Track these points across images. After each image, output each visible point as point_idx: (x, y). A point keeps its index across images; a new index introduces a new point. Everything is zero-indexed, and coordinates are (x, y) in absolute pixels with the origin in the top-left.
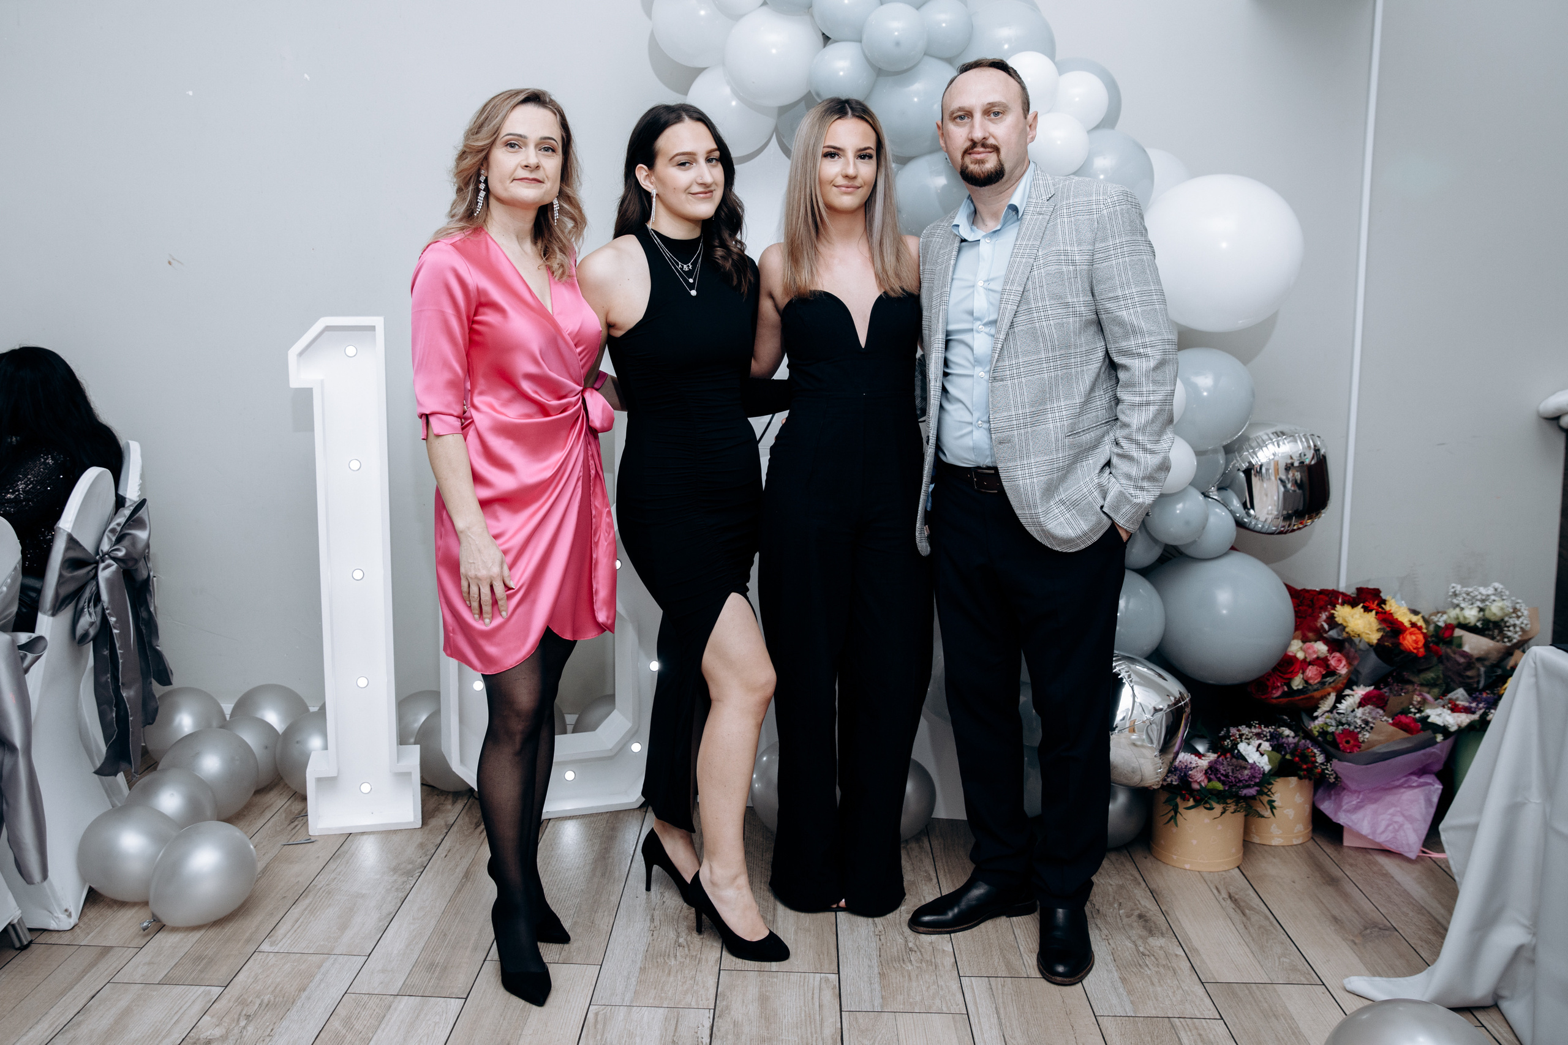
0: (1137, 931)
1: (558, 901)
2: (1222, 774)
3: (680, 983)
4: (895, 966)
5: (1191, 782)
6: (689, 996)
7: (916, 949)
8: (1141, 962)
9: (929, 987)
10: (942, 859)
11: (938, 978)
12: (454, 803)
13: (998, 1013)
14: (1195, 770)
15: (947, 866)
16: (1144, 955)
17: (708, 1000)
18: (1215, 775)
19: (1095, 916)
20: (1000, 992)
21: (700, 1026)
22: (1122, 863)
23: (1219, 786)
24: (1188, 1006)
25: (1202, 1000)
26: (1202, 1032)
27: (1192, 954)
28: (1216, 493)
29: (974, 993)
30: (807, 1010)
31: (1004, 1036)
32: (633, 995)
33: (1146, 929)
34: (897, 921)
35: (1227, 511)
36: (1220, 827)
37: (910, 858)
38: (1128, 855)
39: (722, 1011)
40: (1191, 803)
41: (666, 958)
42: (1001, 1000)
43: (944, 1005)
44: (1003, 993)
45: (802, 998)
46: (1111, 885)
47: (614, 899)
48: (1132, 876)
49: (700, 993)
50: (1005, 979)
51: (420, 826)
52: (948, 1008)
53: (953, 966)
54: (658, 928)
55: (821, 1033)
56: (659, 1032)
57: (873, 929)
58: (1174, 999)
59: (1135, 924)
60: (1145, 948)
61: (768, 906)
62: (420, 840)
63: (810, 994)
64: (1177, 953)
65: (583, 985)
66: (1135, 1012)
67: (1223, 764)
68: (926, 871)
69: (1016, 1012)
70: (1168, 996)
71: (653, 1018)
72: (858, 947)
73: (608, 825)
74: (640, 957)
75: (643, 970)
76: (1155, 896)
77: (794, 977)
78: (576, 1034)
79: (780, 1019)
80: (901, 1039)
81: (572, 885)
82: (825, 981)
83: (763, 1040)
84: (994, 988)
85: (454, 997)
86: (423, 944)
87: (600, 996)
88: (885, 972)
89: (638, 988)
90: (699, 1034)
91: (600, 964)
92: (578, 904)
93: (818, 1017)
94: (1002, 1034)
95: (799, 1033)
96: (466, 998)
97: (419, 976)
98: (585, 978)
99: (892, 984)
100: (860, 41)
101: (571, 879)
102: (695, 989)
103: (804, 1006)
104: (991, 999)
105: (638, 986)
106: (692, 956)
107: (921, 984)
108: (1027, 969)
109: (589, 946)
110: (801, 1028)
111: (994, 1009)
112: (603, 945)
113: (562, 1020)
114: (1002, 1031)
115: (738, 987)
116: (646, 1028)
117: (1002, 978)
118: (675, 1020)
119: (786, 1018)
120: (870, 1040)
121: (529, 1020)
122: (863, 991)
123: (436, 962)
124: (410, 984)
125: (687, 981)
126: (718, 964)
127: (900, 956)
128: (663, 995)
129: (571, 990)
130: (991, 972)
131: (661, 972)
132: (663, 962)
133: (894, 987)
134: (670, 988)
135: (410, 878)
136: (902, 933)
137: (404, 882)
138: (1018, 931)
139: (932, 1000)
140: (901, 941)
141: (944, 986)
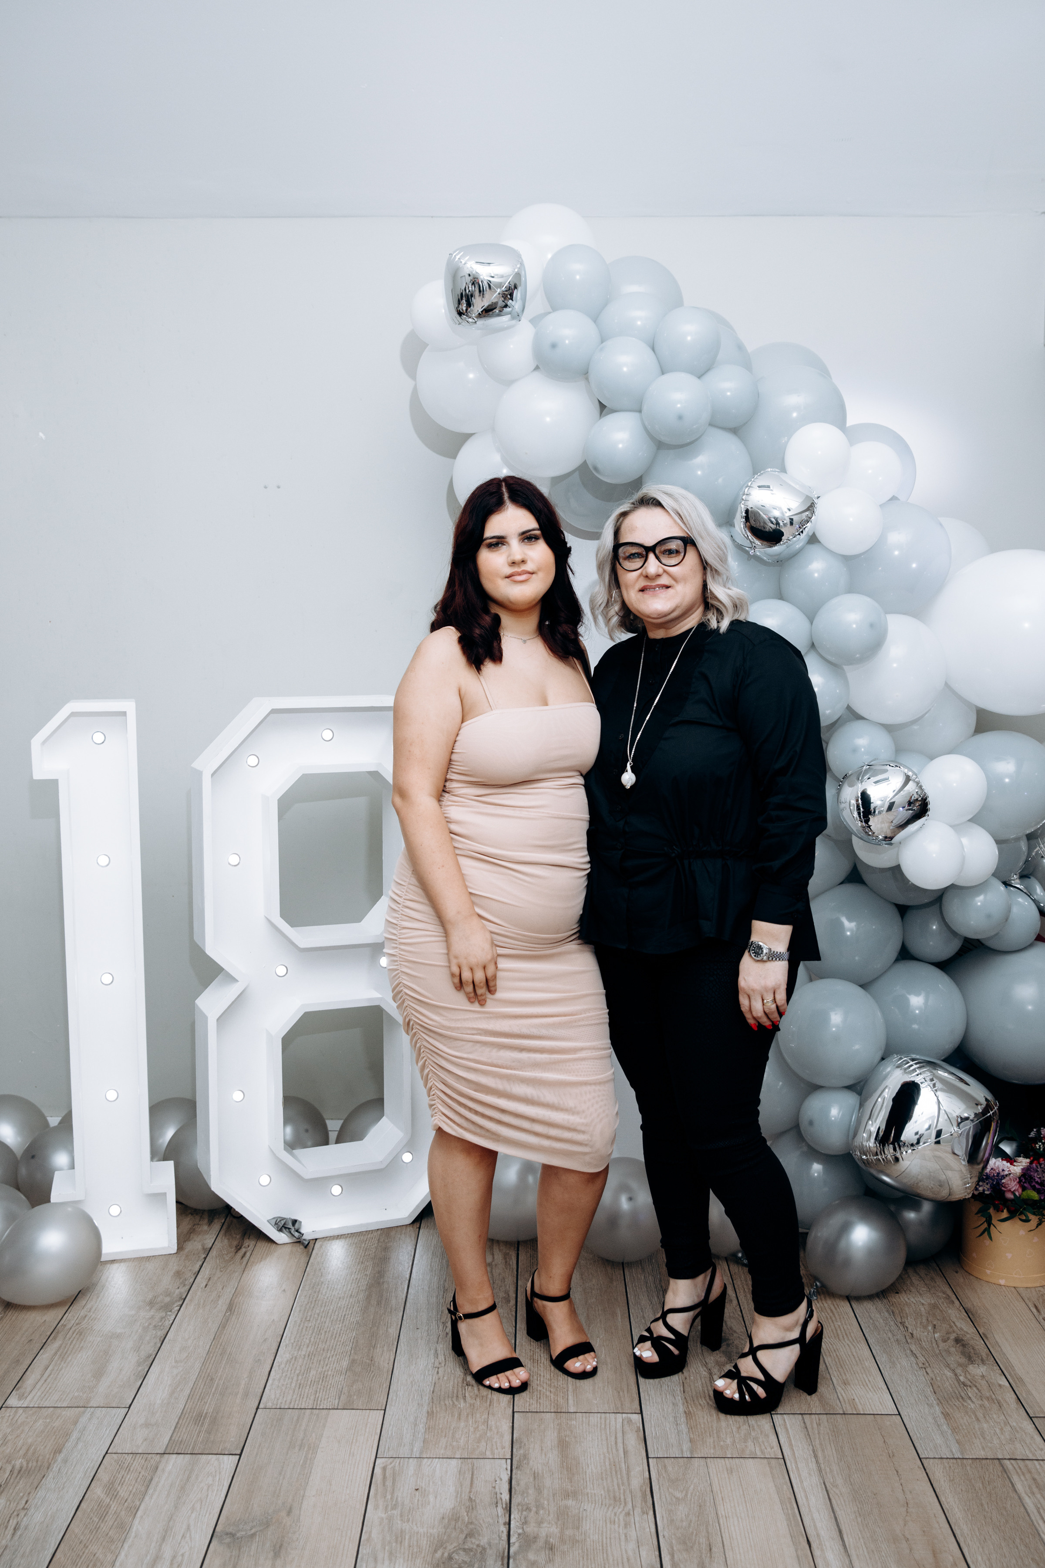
0: (955, 1358)
1: (332, 1336)
2: (1037, 1183)
3: (472, 1429)
4: (702, 1403)
5: (1004, 1192)
6: (483, 1444)
8: (963, 1394)
9: (740, 1427)
12: (210, 1222)
13: (816, 1456)
14: (1007, 1178)
16: (965, 1385)
17: (503, 1448)
18: (1029, 1183)
19: (909, 1341)
20: (816, 1432)
21: (498, 1478)
22: (932, 1279)
23: (1035, 1195)
24: (1018, 1445)
25: (1032, 1437)
26: (1036, 1476)
27: (1016, 1383)
28: (1018, 881)
29: (787, 1433)
30: (611, 1457)
31: (824, 1483)
32: (422, 1444)
33: (965, 1356)
35: (1030, 900)
36: (1036, 1240)
38: (938, 1268)
39: (519, 1461)
40: (1005, 1214)
41: (454, 1399)
42: (817, 1442)
43: (757, 1449)
44: (819, 1433)
45: (605, 1443)
46: (923, 1304)
47: (393, 1331)
48: (944, 1293)
49: (494, 1440)
50: (821, 1416)
51: (175, 1251)
52: (762, 1452)
54: (443, 1365)
55: (629, 1485)
56: (454, 1489)
58: (1002, 1437)
59: (953, 1350)
60: (966, 1378)
62: (176, 1268)
63: (613, 1438)
64: (1000, 1383)
65: (366, 1435)
66: (962, 1454)
67: (1037, 1171)
69: (835, 1455)
70: (995, 1433)
71: (446, 1472)
73: (380, 1244)
74: (426, 1398)
75: (430, 1414)
76: (971, 1316)
77: (594, 1419)
78: (364, 1493)
79: (583, 1468)
80: (715, 1489)
81: (346, 1316)
82: (628, 1422)
83: (567, 1495)
84: (809, 1427)
85: (227, 1453)
86: (189, 1392)
87: (387, 1447)
88: (692, 1411)
89: (427, 1437)
90: (497, 1490)
91: (384, 1408)
92: (354, 1339)
93: (624, 1466)
94: (822, 1482)
95: (605, 1484)
96: (240, 1455)
97: (186, 1429)
98: (368, 1426)
99: (700, 1425)
100: (640, 411)
101: (345, 1309)
102: (488, 1435)
103: (608, 1452)
104: (807, 1439)
105: (427, 1433)
106: (483, 1397)
107: (731, 1422)
108: (843, 1403)
109: (370, 1388)
110: (606, 1479)
111: (811, 1452)
112: (384, 1385)
113: (347, 1477)
114: (823, 1477)
115: (535, 1433)
116: (440, 1483)
117: (816, 1416)
118: (471, 1473)
119: (590, 1467)
120: (682, 1492)
121: (311, 1479)
122: (669, 1433)
123: (204, 1412)
124: (177, 1439)
125: (480, 1427)
126: (512, 1406)
127: (706, 1392)
128: (454, 1443)
129: (354, 1441)
130: (804, 1408)
131: (450, 1415)
132: (451, 1403)
133: (702, 1426)
134: (462, 1435)
135: (169, 1313)
136: (706, 1364)
137: (161, 1319)
138: (828, 1360)
139: (745, 1442)
140: (705, 1373)
141: (755, 1425)
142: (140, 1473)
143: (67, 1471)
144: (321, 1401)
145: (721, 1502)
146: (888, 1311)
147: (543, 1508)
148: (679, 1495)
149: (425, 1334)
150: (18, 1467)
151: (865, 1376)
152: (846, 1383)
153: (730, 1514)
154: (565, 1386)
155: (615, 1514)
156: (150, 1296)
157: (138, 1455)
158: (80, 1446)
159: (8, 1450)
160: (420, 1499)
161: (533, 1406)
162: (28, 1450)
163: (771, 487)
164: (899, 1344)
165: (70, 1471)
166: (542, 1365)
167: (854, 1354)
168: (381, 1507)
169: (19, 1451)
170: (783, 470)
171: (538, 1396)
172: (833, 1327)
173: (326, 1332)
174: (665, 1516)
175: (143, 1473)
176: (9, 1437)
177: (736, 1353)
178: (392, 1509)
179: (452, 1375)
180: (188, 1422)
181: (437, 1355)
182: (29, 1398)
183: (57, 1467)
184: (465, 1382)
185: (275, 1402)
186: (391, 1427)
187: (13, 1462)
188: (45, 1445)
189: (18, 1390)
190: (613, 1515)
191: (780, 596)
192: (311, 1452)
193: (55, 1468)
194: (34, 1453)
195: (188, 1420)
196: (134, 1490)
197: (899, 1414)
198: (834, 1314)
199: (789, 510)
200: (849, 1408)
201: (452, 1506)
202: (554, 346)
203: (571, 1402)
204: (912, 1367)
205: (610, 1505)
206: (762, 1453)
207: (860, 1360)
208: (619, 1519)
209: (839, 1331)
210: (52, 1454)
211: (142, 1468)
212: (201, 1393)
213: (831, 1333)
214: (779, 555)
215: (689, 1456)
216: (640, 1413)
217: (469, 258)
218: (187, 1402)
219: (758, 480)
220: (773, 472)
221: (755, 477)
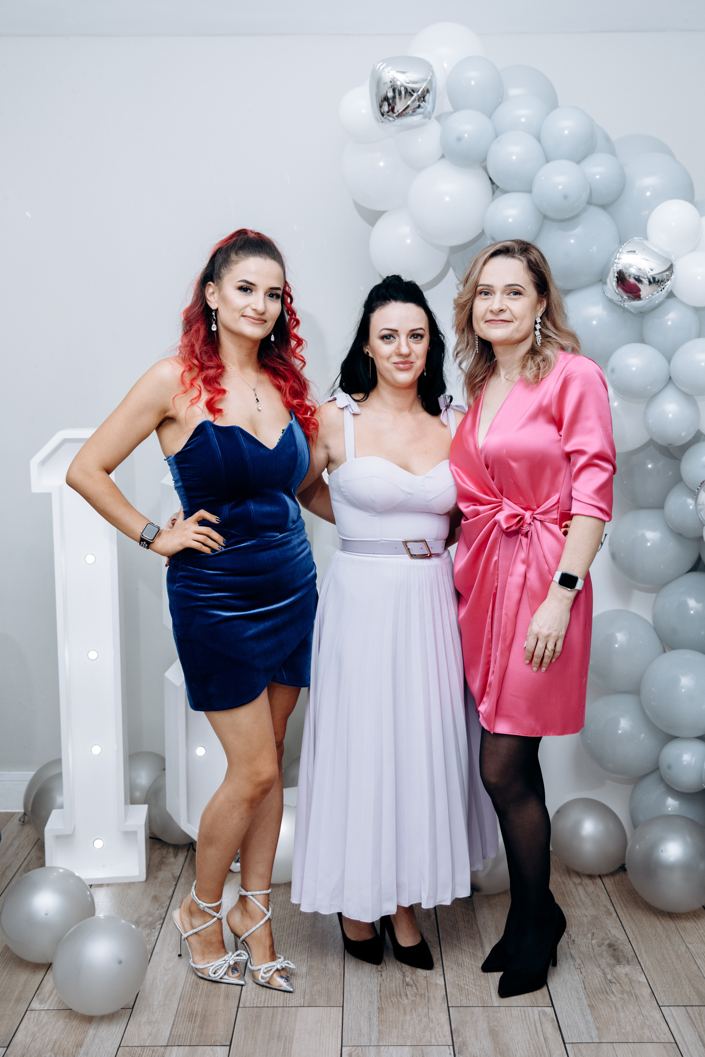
3: (417, 1021)
4: (601, 997)
6: (428, 1033)
7: (614, 980)
9: (635, 1018)
11: (641, 1008)
12: (176, 855)
13: (702, 1041)
15: (621, 899)
17: (445, 1036)
20: (699, 1021)
29: (676, 1022)
30: (534, 1042)
32: (378, 1034)
34: (592, 955)
37: (588, 894)
39: (460, 1047)
41: (399, 997)
43: (653, 1035)
44: (701, 1022)
45: (527, 1031)
49: (437, 1029)
50: (701, 1008)
51: (145, 879)
53: (651, 996)
57: (572, 963)
63: (534, 1028)
65: (331, 1027)
68: (605, 906)
74: (375, 997)
75: (381, 1010)
77: (515, 1011)
79: (513, 1052)
81: (299, 931)
82: (543, 1014)
84: (693, 1017)
85: (218, 1044)
86: (180, 994)
87: (349, 1037)
88: (594, 1004)
89: (381, 1028)
91: (342, 1005)
93: (546, 1050)
96: (230, 1046)
97: (182, 1025)
98: (331, 1020)
99: (603, 1016)
100: (530, 192)
101: (297, 926)
102: (431, 1026)
103: (531, 1039)
104: (693, 1028)
105: (381, 1025)
106: (421, 995)
107: (628, 1014)
109: (328, 989)
111: (698, 1038)
112: (339, 986)
115: (469, 1024)
117: (696, 1007)
119: (518, 1051)
122: (578, 1023)
123: (195, 1011)
124: (176, 1034)
125: (423, 1020)
126: (446, 1002)
127: (603, 988)
128: (404, 1033)
129: (322, 1032)
130: (685, 1001)
131: (397, 1010)
132: (396, 1001)
134: (409, 1026)
135: (153, 930)
136: (599, 966)
137: (148, 935)
138: (699, 962)
139: (641, 1030)
140: (599, 973)
141: (648, 1016)
144: (289, 1001)
154: (487, 985)
157: (146, 1048)
158: (95, 1042)
159: (38, 1046)
161: (464, 1002)
162: (53, 1046)
163: (636, 252)
166: (465, 967)
169: (47, 1046)
170: (646, 238)
171: (467, 994)
172: (698, 934)
173: (284, 943)
176: (38, 1035)
177: (622, 956)
179: (394, 977)
182: (49, 1003)
184: (405, 983)
185: (252, 1002)
186: (350, 1021)
188: (68, 1040)
189: (38, 995)
191: (642, 342)
192: (288, 1042)
195: (183, 1018)
199: (652, 270)
202: (458, 139)
206: (658, 1038)
210: (73, 1049)
212: (190, 996)
213: (697, 939)
214: (643, 307)
215: (599, 1042)
216: (551, 1006)
217: (390, 68)
218: (179, 1003)
219: (627, 247)
220: (638, 240)
221: (625, 244)
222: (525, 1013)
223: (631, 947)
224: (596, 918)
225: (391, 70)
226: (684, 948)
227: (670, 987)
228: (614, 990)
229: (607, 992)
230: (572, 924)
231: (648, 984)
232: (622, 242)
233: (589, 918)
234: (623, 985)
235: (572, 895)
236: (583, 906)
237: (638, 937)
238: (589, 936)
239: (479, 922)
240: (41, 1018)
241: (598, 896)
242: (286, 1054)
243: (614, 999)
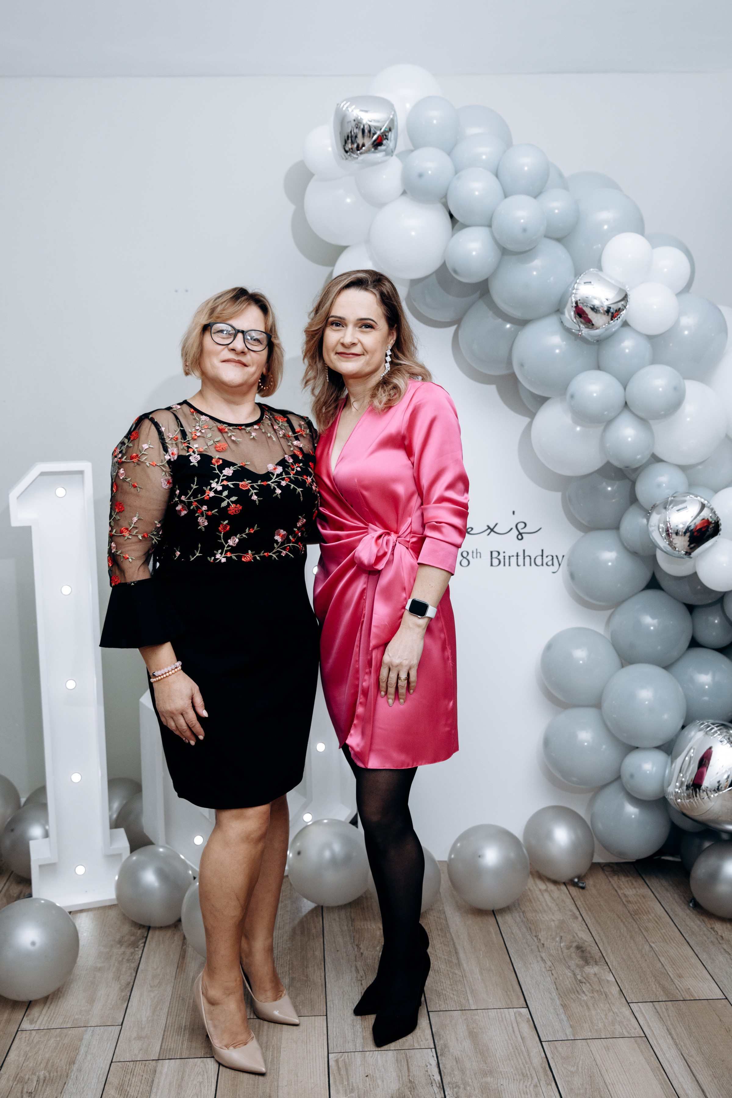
4: (572, 997)
7: (584, 980)
9: (606, 1015)
10: (580, 899)
11: (611, 1005)
13: (670, 1034)
15: (587, 904)
17: (427, 1040)
19: (721, 941)
20: (666, 1015)
21: (428, 1065)
29: (645, 1017)
30: (512, 1042)
31: (682, 1055)
32: (362, 1041)
34: (562, 957)
37: (554, 900)
39: (442, 1050)
42: (669, 1022)
43: (624, 1030)
44: (669, 1016)
45: (505, 1031)
47: (318, 953)
53: (620, 994)
54: (364, 978)
55: (531, 1063)
56: (395, 1074)
57: (544, 965)
61: (450, 951)
63: (511, 1028)
65: (317, 1035)
68: (571, 911)
69: (685, 1032)
71: (386, 1061)
72: (536, 982)
77: (492, 1013)
78: (325, 1081)
79: (492, 1052)
80: (599, 1064)
81: (279, 944)
82: (519, 1015)
83: (485, 1074)
84: (660, 1011)
86: (167, 1010)
87: (335, 1044)
88: (566, 1004)
90: (430, 1073)
91: (325, 1014)
92: (289, 961)
93: (523, 1047)
94: (680, 1053)
95: (513, 1064)
97: (172, 1039)
98: (316, 1027)
99: (576, 1014)
100: (490, 226)
103: (509, 1039)
104: (660, 1021)
107: (599, 1011)
108: (682, 992)
109: (311, 999)
110: (512, 1059)
111: (666, 1031)
112: (322, 996)
113: (309, 1070)
114: (679, 1050)
115: (448, 1026)
116: (383, 1070)
117: (663, 1002)
118: (406, 1061)
119: (498, 1051)
120: (574, 1066)
121: (280, 1073)
122: (553, 1022)
123: (183, 1026)
124: (166, 1047)
127: (574, 988)
129: (308, 1041)
130: (652, 997)
133: (577, 1015)
135: (137, 949)
136: (569, 967)
137: (132, 953)
138: (662, 959)
139: (613, 1026)
140: (570, 974)
141: (618, 1012)
142: (142, 1076)
143: (83, 1078)
145: (606, 1073)
146: (699, 920)
147: (469, 1085)
148: (573, 1069)
149: (345, 955)
150: (42, 1077)
151: (693, 970)
152: (680, 976)
153: (615, 1082)
154: (463, 989)
155: (526, 1087)
156: (118, 937)
157: (138, 1062)
158: (89, 1058)
159: (31, 1065)
160: (371, 1083)
161: (443, 1006)
162: (47, 1063)
163: (593, 282)
164: (713, 944)
165: (86, 1078)
166: (441, 974)
167: (681, 953)
168: (341, 1091)
169: (40, 1065)
170: (600, 269)
171: (445, 998)
174: (565, 1086)
175: (145, 1076)
176: (30, 1054)
177: (590, 957)
178: (351, 1092)
180: (172, 1034)
181: (358, 970)
182: (39, 1022)
183: (74, 1075)
186: (335, 1029)
187: (37, 1074)
188: (61, 1058)
189: (27, 1016)
190: (524, 1087)
191: (598, 367)
192: (276, 1051)
193: (73, 1076)
194: (52, 1066)
195: (172, 1032)
196: (141, 1090)
197: (726, 998)
198: (658, 924)
199: (607, 300)
200: (687, 996)
201: (397, 1088)
202: (421, 176)
203: (471, 1001)
204: (727, 961)
205: (520, 1080)
206: (628, 1033)
207: (686, 958)
208: (530, 1090)
209: (665, 937)
210: (68, 1065)
211: (143, 1072)
212: (177, 1010)
214: (599, 336)
215: (573, 1039)
216: (526, 1006)
217: (354, 107)
218: (167, 1018)
219: (584, 278)
220: (595, 272)
221: (582, 275)
222: (501, 1015)
223: (598, 948)
224: (562, 922)
225: (355, 108)
226: (648, 947)
227: (637, 984)
228: (584, 990)
229: (578, 992)
230: (541, 929)
231: (616, 983)
232: (578, 273)
233: (557, 922)
234: (592, 985)
235: (539, 901)
236: (549, 911)
237: (604, 939)
238: (558, 939)
239: (451, 930)
240: (32, 1037)
241: (563, 901)
242: (275, 1063)
243: (585, 998)
